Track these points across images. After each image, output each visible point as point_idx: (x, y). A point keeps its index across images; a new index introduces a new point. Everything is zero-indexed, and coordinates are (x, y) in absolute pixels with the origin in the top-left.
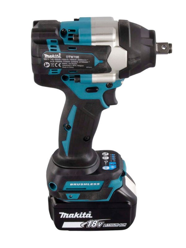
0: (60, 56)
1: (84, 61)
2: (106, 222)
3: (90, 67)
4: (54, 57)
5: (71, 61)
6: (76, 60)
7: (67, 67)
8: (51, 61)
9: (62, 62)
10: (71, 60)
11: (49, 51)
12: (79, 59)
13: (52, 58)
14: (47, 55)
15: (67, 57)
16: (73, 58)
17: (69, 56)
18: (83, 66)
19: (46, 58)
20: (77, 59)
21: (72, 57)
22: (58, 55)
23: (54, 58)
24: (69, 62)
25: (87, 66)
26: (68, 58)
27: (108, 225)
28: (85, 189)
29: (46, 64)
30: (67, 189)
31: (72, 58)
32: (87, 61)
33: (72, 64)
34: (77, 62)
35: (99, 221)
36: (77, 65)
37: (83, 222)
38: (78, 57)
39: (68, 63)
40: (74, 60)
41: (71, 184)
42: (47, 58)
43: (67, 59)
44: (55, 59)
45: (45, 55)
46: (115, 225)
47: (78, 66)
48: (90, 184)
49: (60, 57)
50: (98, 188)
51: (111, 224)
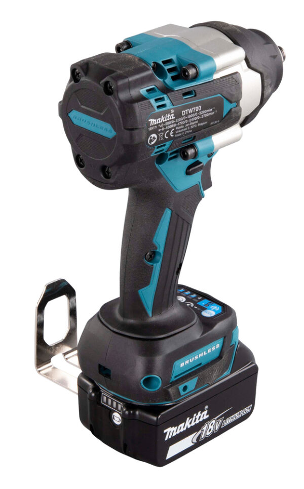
0: (173, 115)
1: (209, 113)
2: (227, 416)
3: (216, 122)
4: (164, 119)
5: (188, 119)
6: (196, 114)
7: (181, 133)
8: (159, 130)
9: (177, 126)
10: (190, 116)
11: (155, 111)
12: (201, 111)
13: (160, 124)
14: (154, 120)
15: (184, 113)
16: (193, 113)
17: (187, 110)
18: (206, 122)
19: (152, 126)
20: (198, 112)
21: (191, 111)
22: (171, 114)
23: (164, 123)
24: (187, 121)
25: (212, 121)
26: (186, 116)
27: (229, 421)
28: (200, 364)
29: (151, 137)
30: (176, 377)
31: (191, 114)
32: (213, 111)
33: (191, 124)
34: (198, 117)
35: (217, 419)
36: (197, 124)
37: (195, 433)
38: (199, 108)
39: (184, 125)
40: (193, 115)
41: (182, 365)
42: (154, 125)
43: (183, 117)
44: (166, 124)
45: (149, 120)
46: (237, 416)
47: (199, 125)
48: (207, 352)
49: (173, 118)
50: (217, 355)
51: (232, 416)
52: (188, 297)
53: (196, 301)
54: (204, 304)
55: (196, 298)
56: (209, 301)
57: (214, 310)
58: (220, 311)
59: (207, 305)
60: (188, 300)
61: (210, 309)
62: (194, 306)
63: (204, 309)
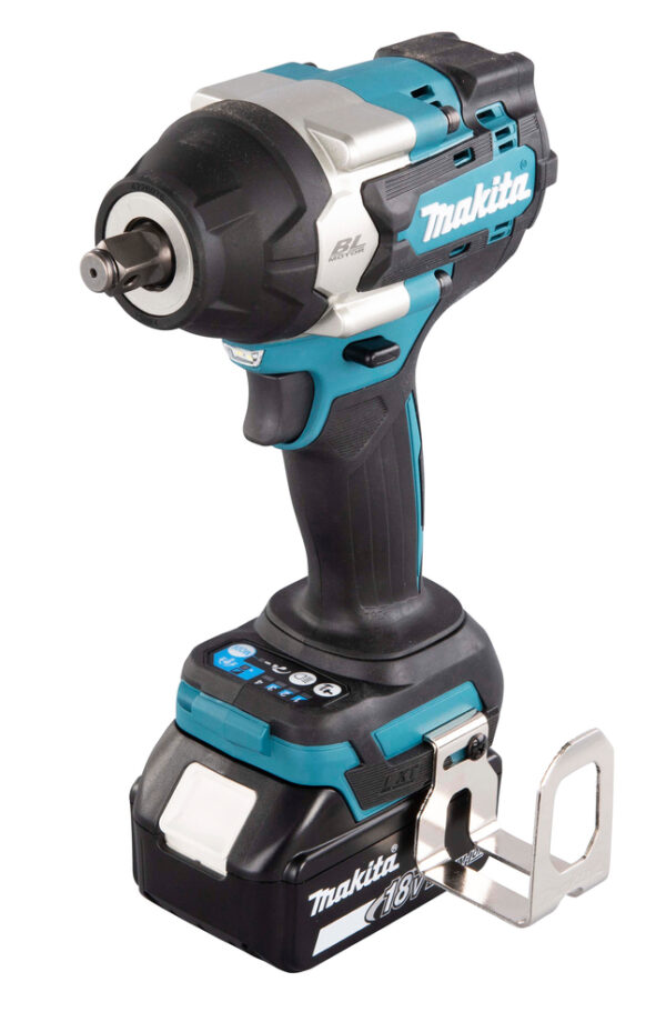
52: (284, 685)
53: (266, 677)
54: (251, 670)
55: (267, 683)
56: (240, 675)
57: (229, 657)
58: (216, 655)
59: (243, 669)
60: (284, 679)
61: (237, 659)
62: (270, 667)
63: (249, 660)
